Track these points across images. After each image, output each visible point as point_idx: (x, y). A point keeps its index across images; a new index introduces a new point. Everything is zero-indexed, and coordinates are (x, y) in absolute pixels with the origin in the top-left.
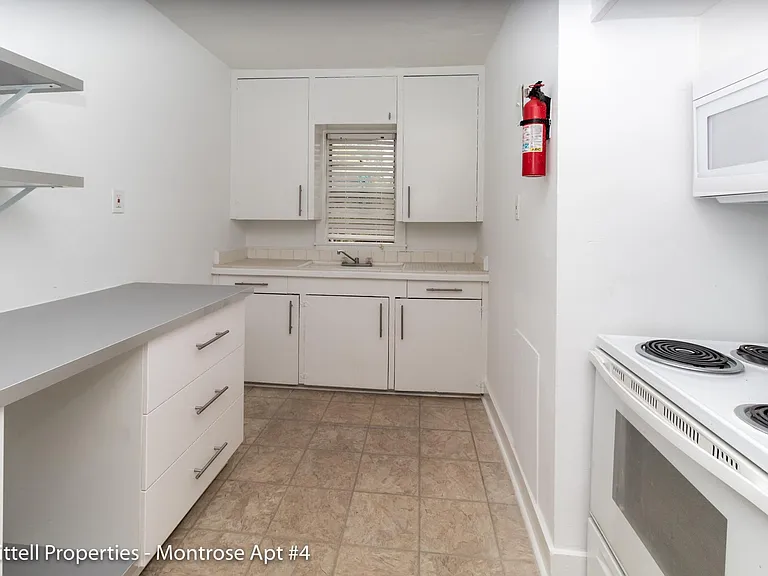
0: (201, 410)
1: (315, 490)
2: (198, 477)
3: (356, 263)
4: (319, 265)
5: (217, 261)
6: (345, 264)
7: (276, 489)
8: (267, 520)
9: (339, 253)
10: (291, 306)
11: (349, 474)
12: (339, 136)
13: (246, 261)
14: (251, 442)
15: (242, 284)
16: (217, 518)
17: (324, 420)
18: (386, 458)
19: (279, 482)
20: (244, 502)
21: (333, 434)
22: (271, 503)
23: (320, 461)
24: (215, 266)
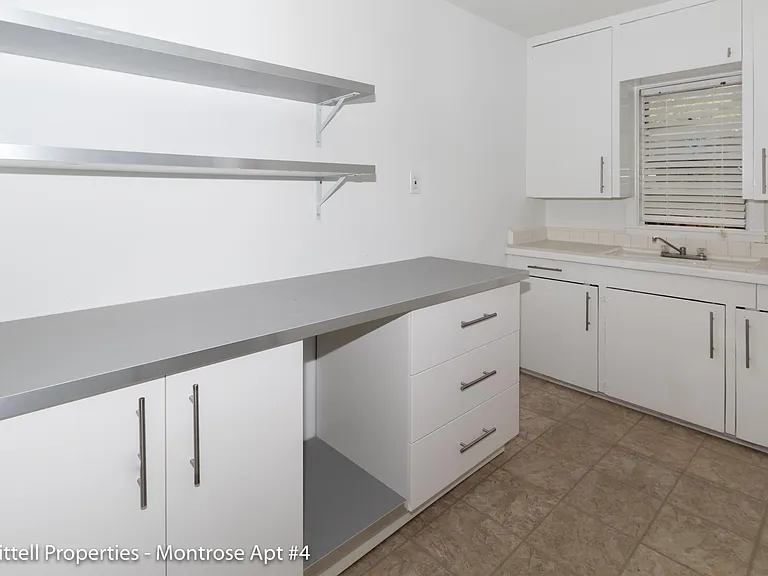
0: (465, 387)
1: (591, 520)
2: (462, 451)
3: (682, 254)
4: (628, 253)
5: (511, 242)
6: (665, 254)
7: (548, 499)
8: (530, 526)
9: (655, 240)
10: (588, 298)
11: (640, 519)
12: (656, 91)
13: (544, 244)
14: (532, 439)
15: (535, 267)
16: (483, 501)
17: (621, 443)
18: (699, 521)
19: (551, 492)
20: (512, 497)
21: (630, 464)
22: (537, 510)
23: (605, 489)
24: (509, 246)
